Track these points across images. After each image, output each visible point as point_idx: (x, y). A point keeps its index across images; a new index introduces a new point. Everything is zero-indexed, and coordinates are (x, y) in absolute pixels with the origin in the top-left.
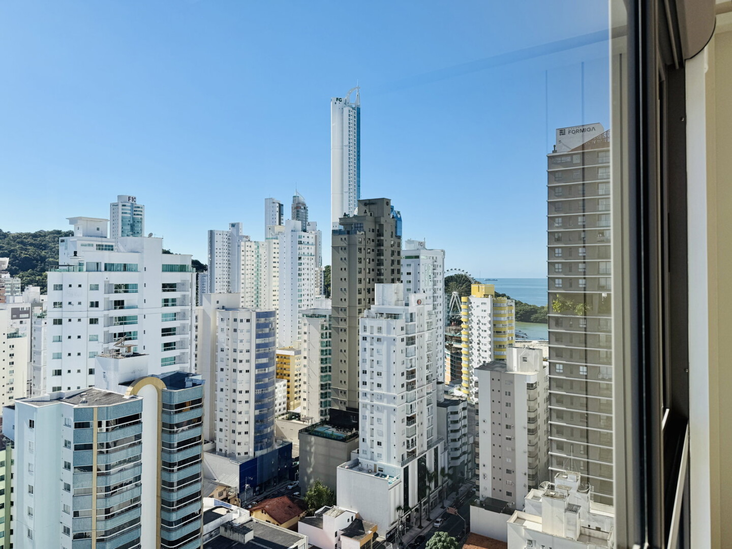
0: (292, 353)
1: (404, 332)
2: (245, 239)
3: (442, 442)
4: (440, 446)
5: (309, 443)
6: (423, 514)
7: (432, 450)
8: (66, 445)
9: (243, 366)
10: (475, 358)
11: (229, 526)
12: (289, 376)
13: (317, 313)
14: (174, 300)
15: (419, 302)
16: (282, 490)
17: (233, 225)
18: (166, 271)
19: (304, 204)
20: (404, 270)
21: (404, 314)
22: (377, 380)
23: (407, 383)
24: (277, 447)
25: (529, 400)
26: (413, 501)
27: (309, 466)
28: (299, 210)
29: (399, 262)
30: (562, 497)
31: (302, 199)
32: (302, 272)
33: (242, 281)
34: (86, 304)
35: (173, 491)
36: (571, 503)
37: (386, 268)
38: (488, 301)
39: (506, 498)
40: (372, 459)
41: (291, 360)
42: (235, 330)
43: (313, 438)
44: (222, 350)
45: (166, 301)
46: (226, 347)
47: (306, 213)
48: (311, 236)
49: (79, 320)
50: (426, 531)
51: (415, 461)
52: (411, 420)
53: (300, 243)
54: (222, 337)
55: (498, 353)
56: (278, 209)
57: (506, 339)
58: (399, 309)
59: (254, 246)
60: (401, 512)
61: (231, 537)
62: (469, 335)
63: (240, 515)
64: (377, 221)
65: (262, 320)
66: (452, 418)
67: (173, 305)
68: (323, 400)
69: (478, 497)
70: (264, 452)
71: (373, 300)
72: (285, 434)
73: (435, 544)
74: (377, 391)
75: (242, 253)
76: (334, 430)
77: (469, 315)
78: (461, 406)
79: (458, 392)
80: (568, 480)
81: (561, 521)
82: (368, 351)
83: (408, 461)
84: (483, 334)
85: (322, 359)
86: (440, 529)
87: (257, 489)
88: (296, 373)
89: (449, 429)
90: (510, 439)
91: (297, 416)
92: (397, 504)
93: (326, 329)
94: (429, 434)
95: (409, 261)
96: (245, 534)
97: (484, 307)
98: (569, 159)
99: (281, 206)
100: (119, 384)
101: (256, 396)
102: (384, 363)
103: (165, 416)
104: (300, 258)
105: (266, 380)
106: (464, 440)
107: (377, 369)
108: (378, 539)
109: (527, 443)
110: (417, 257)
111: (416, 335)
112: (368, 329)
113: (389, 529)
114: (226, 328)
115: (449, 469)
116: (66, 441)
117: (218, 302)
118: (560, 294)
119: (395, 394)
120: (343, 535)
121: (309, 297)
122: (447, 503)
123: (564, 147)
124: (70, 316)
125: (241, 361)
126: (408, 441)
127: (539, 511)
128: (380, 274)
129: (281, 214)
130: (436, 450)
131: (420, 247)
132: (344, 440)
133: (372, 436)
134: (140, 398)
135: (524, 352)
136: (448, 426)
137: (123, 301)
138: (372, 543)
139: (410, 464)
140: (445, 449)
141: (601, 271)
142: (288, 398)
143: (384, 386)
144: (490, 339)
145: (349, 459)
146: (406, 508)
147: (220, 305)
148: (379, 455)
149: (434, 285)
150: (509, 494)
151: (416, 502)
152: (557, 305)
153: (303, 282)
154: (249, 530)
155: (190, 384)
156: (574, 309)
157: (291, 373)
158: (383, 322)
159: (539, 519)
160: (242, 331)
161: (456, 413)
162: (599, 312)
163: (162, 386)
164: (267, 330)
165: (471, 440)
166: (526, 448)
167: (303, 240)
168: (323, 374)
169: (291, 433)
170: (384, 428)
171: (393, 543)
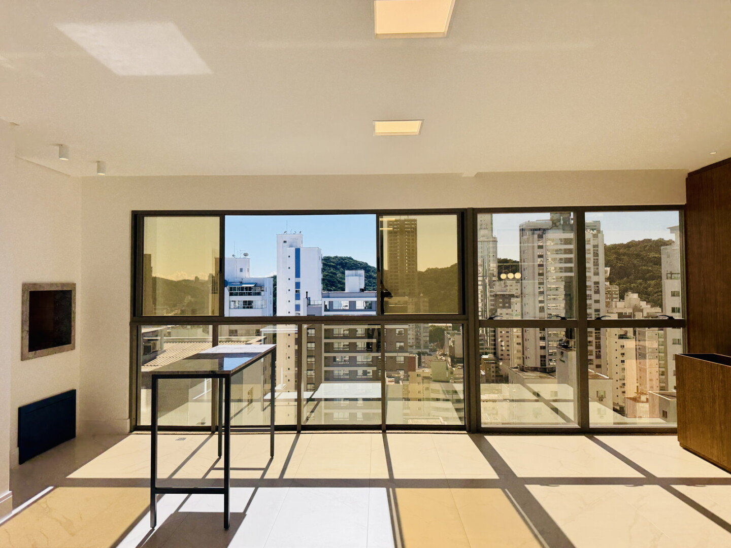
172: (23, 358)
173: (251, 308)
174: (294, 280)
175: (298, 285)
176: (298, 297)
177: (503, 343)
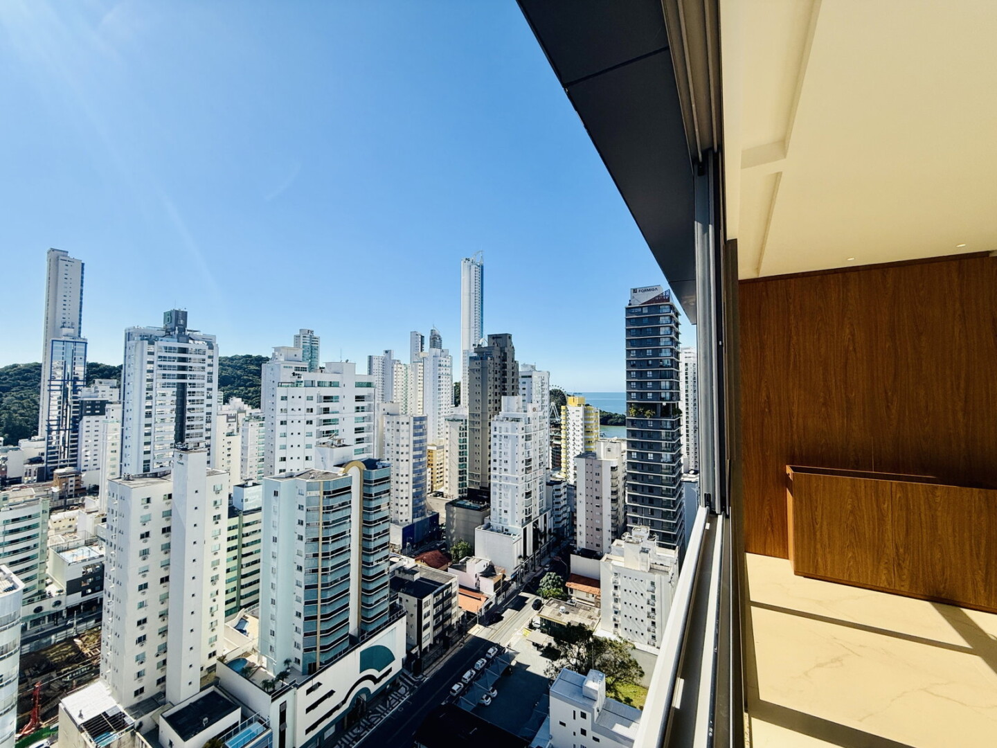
0: (435, 448)
1: (524, 431)
2: (397, 362)
3: (549, 511)
4: (548, 513)
5: (452, 512)
6: (536, 561)
7: (543, 516)
8: (299, 508)
9: (404, 457)
10: (571, 450)
11: (402, 569)
12: (432, 465)
13: (457, 418)
14: (363, 408)
15: (534, 410)
16: (433, 547)
17: (387, 352)
18: (358, 387)
19: (439, 336)
20: (521, 386)
21: (524, 418)
22: (504, 466)
23: (526, 468)
24: (428, 516)
25: (612, 479)
26: (530, 552)
27: (452, 528)
28: (436, 341)
29: (517, 380)
30: (638, 543)
31: (437, 332)
32: (441, 387)
33: (395, 394)
34: (304, 411)
35: (371, 541)
36: (644, 547)
37: (509, 384)
38: (581, 409)
39: (596, 549)
40: (500, 523)
41: (434, 454)
42: (398, 430)
43: (455, 508)
44: (388, 445)
45: (358, 408)
46: (391, 443)
47: (441, 342)
48: (447, 360)
49: (299, 422)
50: (539, 574)
51: (531, 523)
52: (528, 494)
53: (440, 365)
54: (388, 435)
55: (587, 447)
56: (420, 340)
57: (593, 437)
58: (520, 414)
59: (404, 368)
60: (521, 560)
61: (403, 578)
62: (567, 434)
63: (408, 562)
64: (502, 350)
65: (418, 423)
66: (556, 493)
67: (362, 411)
68: (461, 482)
69: (576, 549)
70: (419, 519)
71: (500, 408)
72: (433, 507)
73: (547, 581)
74: (503, 474)
75: (395, 373)
76: (471, 503)
77: (566, 419)
78: (563, 485)
79: (559, 476)
80: (642, 531)
81: (637, 559)
82: (498, 445)
83: (527, 523)
84: (577, 433)
85: (460, 452)
86: (549, 571)
87: (414, 546)
88: (437, 463)
89: (554, 501)
90: (599, 506)
91: (441, 494)
92: (519, 554)
93: (463, 430)
94: (541, 505)
95: (524, 380)
96: (414, 574)
97: (577, 413)
98: (640, 310)
99: (422, 337)
100: (335, 466)
101: (413, 478)
102: (509, 454)
103: (365, 488)
104: (440, 377)
105: (421, 467)
106: (565, 509)
107: (504, 458)
108: (505, 579)
109: (610, 509)
110: (530, 377)
111: (532, 433)
112: (498, 429)
113: (514, 572)
114: (391, 428)
115: (554, 529)
116: (299, 505)
117: (384, 410)
118: (634, 403)
119: (517, 476)
120: (481, 576)
121: (446, 407)
122: (553, 554)
123: (636, 301)
124: (292, 418)
125: (402, 453)
126: (526, 510)
127: (622, 554)
128: (505, 389)
129: (422, 344)
130: (545, 516)
131: (532, 369)
132: (479, 510)
133: (500, 506)
134: (350, 475)
135: (609, 445)
136: (553, 500)
137: (328, 408)
138: (502, 582)
139: (527, 526)
140: (552, 516)
141: (662, 388)
142: (432, 482)
143: (509, 471)
144: (582, 437)
145: (483, 523)
146: (525, 557)
147: (386, 412)
148: (506, 520)
149: (542, 397)
150: (598, 545)
151: (532, 553)
152: (633, 411)
153: (442, 395)
154: (417, 572)
155: (381, 466)
156: (644, 413)
157: (434, 463)
158: (509, 424)
159: (622, 559)
160: (403, 431)
161: (559, 490)
162: (661, 416)
163: (363, 467)
164: (421, 430)
165: (569, 510)
166: (610, 513)
167: (442, 363)
168: (461, 463)
169: (438, 507)
170: (509, 501)
171: (516, 582)
177: (88, 453)
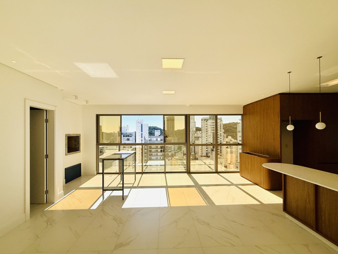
172: (66, 155)
173: (129, 140)
174: (141, 133)
175: (142, 134)
176: (142, 137)
177: (197, 150)
